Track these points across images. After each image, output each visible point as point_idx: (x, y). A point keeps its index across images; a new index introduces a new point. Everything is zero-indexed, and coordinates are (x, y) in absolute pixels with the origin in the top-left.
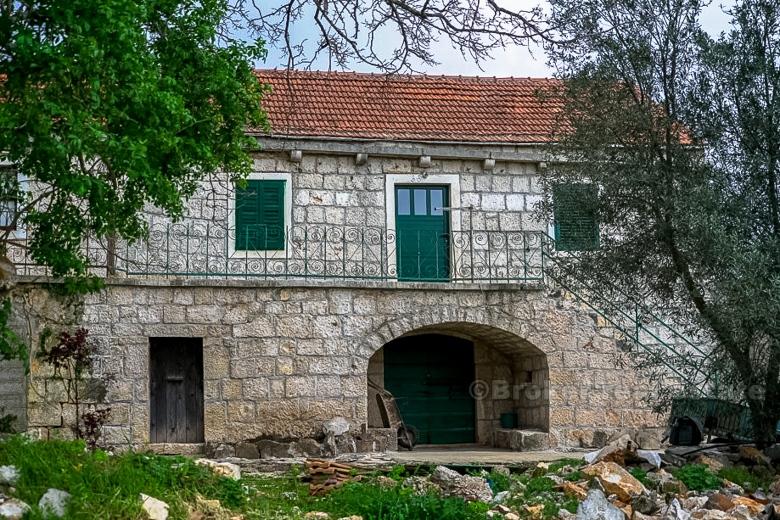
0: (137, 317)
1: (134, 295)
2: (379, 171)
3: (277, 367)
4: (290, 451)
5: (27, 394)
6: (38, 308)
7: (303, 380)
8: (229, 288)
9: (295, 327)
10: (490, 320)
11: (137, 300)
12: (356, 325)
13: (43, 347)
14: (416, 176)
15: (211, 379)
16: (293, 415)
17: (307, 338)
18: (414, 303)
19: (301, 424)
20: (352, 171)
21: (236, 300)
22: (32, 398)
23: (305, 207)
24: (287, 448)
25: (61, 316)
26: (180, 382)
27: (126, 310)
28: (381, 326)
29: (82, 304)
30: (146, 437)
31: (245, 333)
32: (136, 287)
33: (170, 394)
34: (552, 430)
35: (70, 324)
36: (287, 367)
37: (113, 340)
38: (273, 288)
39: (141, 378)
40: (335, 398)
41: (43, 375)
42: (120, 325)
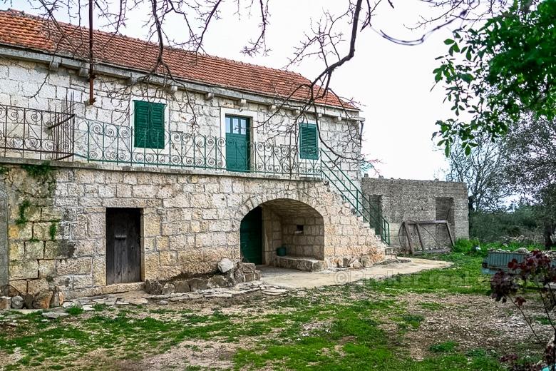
0: (98, 193)
1: (95, 176)
2: (217, 105)
3: (190, 227)
4: (209, 285)
5: (8, 254)
6: (18, 184)
7: (205, 235)
8: (161, 174)
9: (201, 201)
10: (299, 198)
11: (98, 180)
12: (235, 200)
13: (22, 216)
14: (236, 110)
15: (149, 237)
16: (199, 259)
17: (208, 208)
18: (263, 187)
19: (204, 264)
20: (203, 103)
21: (165, 182)
22: (12, 257)
23: (177, 123)
24: (206, 282)
25: (38, 191)
26: (124, 239)
27: (89, 188)
28: (247, 200)
29: (55, 182)
30: (104, 281)
31: (172, 205)
32: (96, 170)
33: (117, 248)
34: (325, 259)
35: (45, 197)
36: (196, 228)
37: (80, 210)
38: (188, 175)
39: (100, 238)
40: (223, 246)
41: (22, 238)
42: (85, 198)
